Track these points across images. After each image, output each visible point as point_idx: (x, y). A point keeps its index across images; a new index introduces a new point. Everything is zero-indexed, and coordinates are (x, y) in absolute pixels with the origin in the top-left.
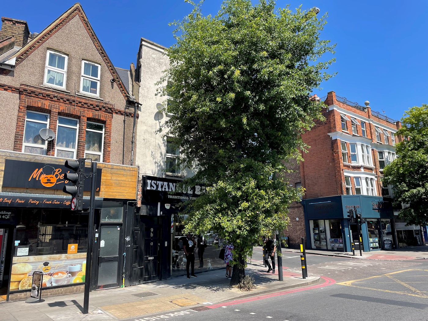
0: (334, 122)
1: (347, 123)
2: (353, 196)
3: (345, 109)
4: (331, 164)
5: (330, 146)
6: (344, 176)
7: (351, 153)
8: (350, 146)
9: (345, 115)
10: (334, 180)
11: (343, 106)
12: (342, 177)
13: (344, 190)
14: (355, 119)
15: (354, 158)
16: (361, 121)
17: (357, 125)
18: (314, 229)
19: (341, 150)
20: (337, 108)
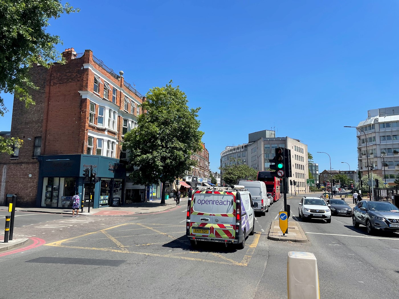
0: (87, 81)
1: (100, 85)
2: (93, 157)
3: (100, 72)
4: (77, 122)
5: (79, 105)
6: (88, 136)
7: (98, 115)
8: (99, 108)
9: (99, 78)
10: (76, 138)
11: (98, 68)
12: (85, 137)
13: (85, 149)
14: (109, 84)
15: (101, 120)
16: (113, 87)
17: (109, 90)
18: (47, 187)
19: (89, 110)
20: (92, 68)
